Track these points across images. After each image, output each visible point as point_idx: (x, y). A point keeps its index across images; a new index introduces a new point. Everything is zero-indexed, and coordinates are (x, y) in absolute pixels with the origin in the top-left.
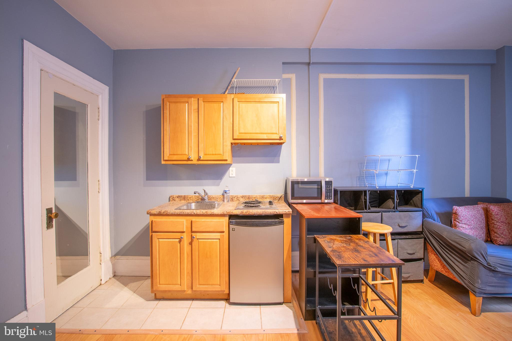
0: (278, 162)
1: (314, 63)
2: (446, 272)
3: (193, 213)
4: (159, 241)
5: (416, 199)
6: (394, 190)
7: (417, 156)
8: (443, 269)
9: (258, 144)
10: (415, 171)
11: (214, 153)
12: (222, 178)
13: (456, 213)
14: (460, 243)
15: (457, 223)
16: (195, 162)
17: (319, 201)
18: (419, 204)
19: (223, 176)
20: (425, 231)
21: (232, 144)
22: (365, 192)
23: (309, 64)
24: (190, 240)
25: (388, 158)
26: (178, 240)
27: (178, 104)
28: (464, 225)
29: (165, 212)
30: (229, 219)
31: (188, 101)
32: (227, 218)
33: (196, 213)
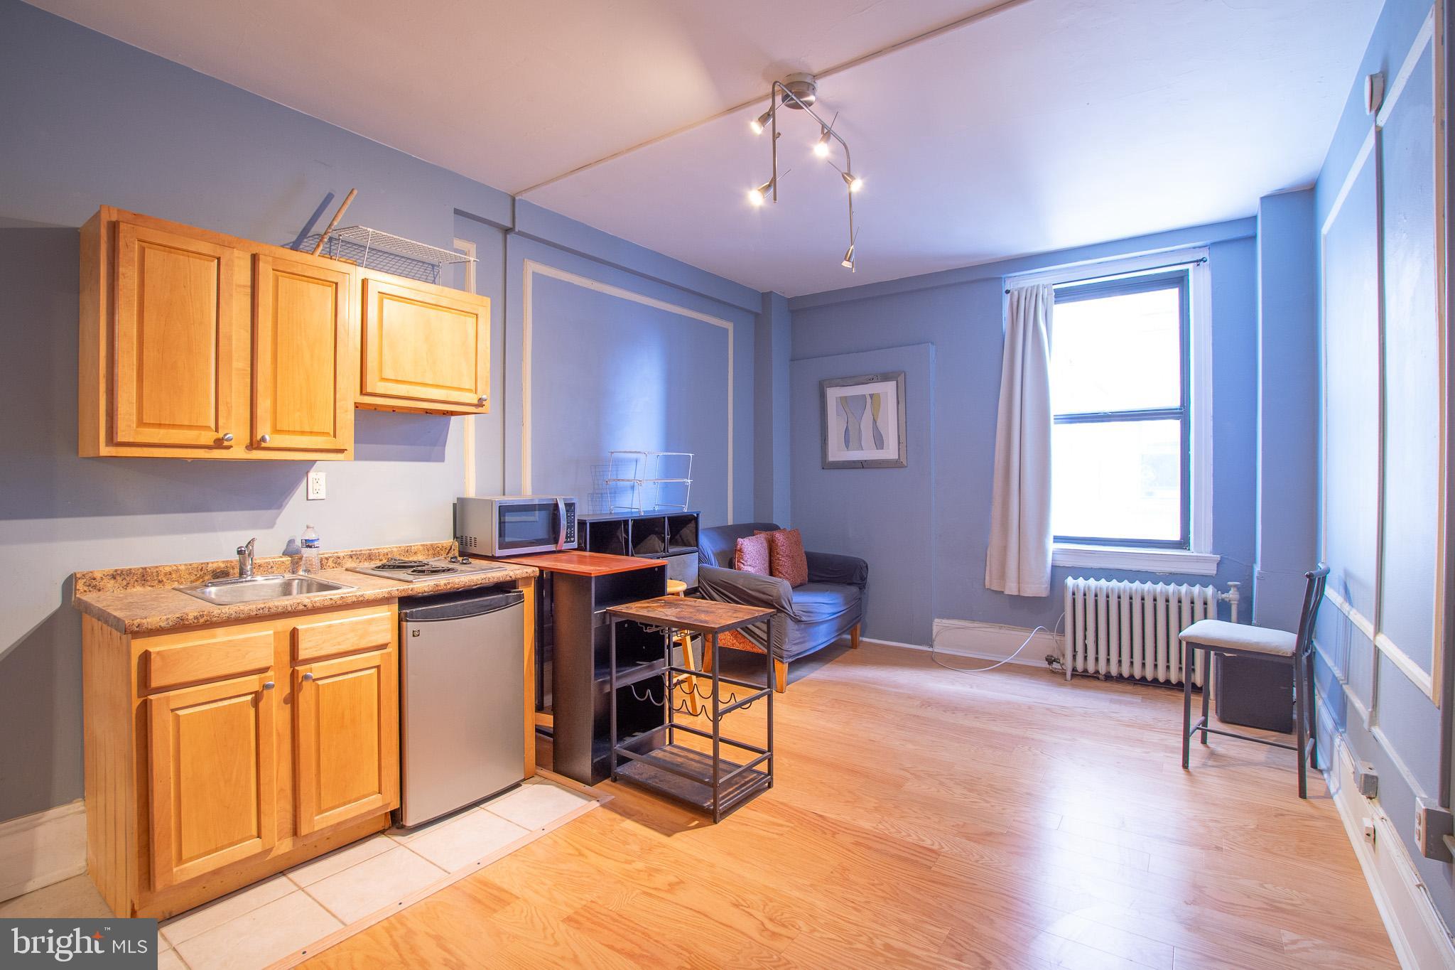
0: (441, 458)
1: (520, 234)
2: (740, 644)
3: (301, 607)
4: (178, 718)
5: (687, 532)
6: (664, 518)
7: (691, 455)
8: (735, 641)
9: (394, 410)
10: (689, 481)
11: (307, 429)
12: (284, 504)
13: (740, 550)
14: (765, 590)
15: (742, 566)
16: (238, 452)
17: (552, 547)
18: (692, 539)
19: (286, 498)
20: (704, 586)
21: (357, 406)
22: (626, 522)
23: (507, 231)
24: (287, 690)
25: (634, 456)
26: (249, 698)
27: (181, 257)
28: (749, 567)
29: (202, 616)
30: (400, 609)
31: (218, 256)
32: (395, 607)
33: (310, 605)
